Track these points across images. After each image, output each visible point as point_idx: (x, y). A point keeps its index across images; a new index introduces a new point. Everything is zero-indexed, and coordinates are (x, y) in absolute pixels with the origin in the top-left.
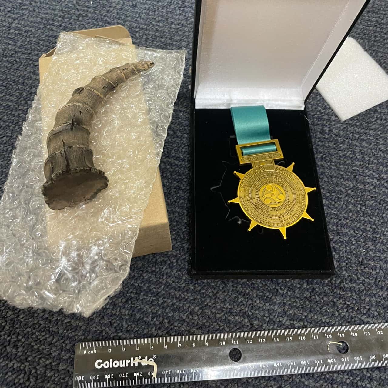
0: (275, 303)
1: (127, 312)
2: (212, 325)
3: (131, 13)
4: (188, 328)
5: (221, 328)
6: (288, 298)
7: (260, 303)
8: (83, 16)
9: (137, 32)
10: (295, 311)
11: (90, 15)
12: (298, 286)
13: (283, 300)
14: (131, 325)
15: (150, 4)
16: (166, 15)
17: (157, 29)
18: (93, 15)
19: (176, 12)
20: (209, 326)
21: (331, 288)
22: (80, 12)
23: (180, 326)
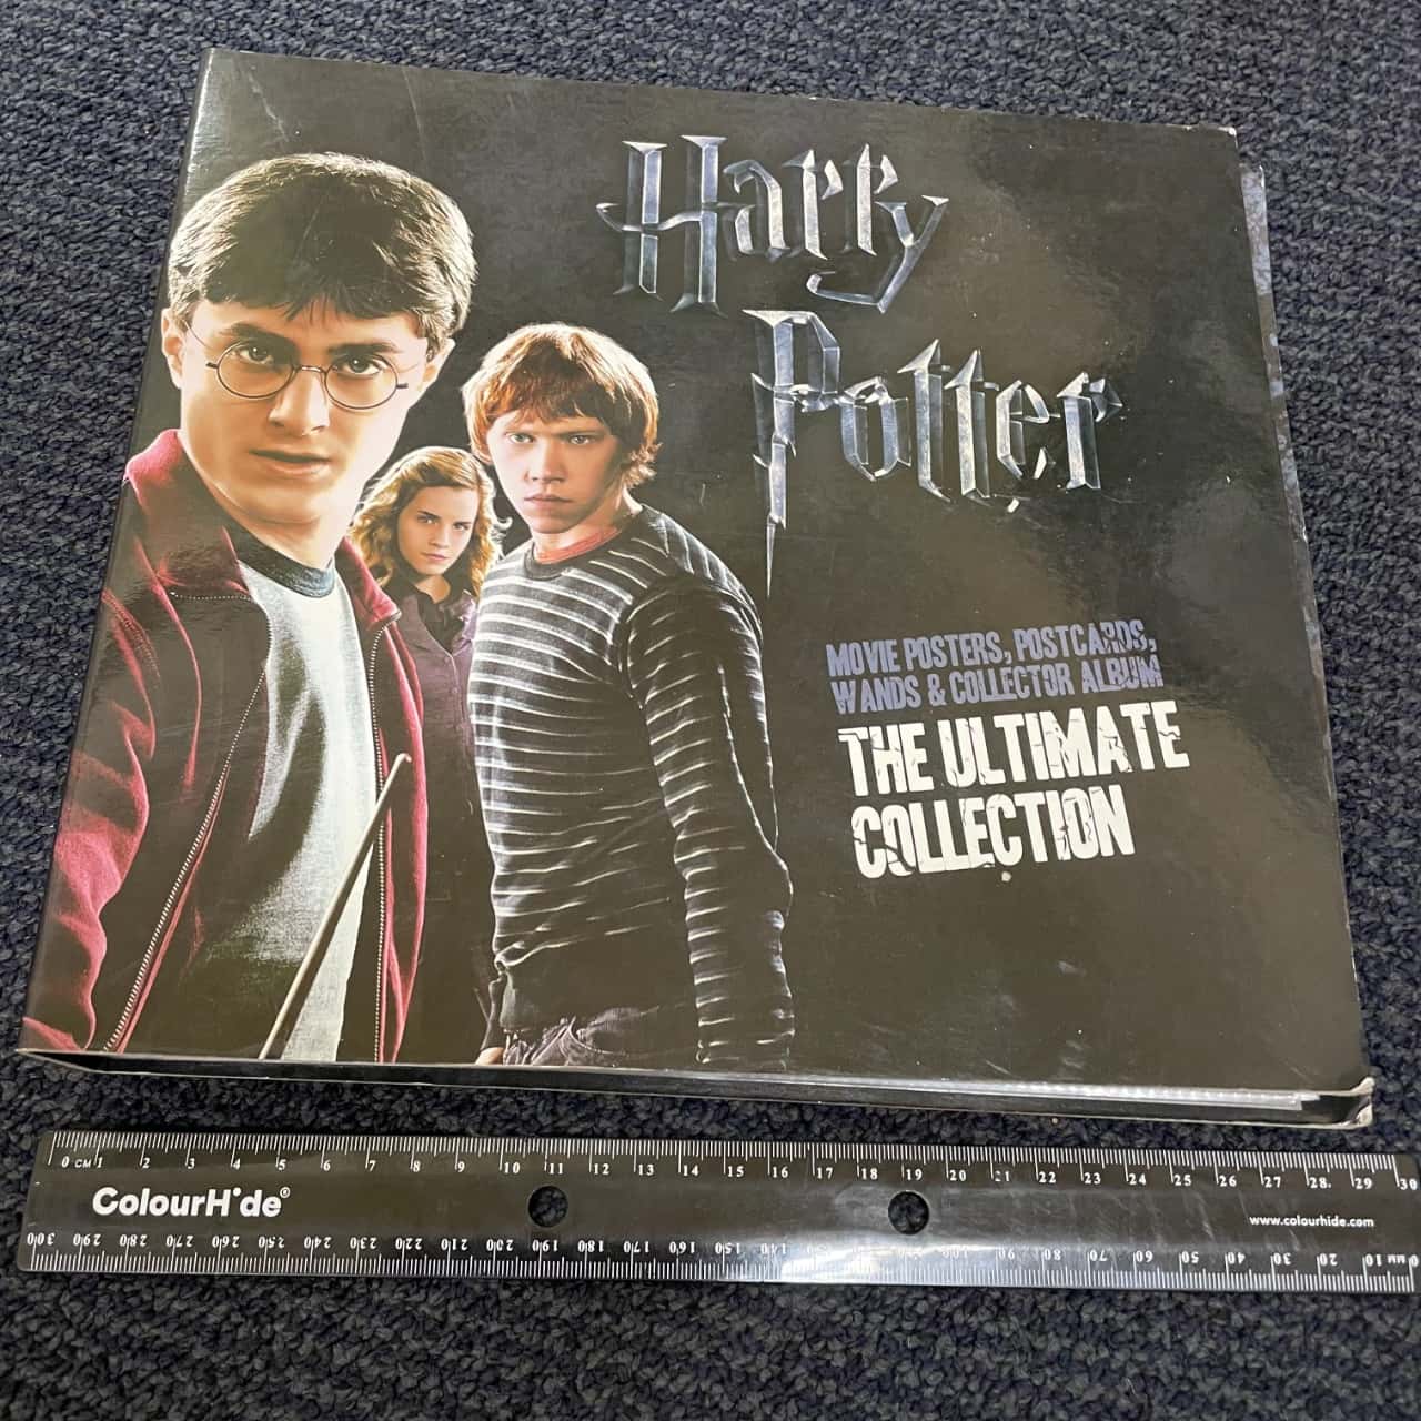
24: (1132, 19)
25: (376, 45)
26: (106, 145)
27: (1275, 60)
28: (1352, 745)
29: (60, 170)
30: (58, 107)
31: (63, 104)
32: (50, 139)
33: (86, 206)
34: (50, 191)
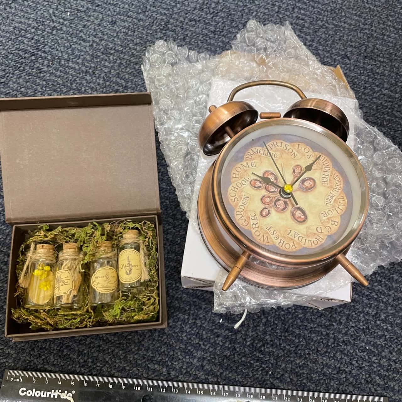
0: (195, 357)
1: (55, 347)
2: (132, 369)
3: (108, 31)
4: (109, 370)
5: (140, 374)
6: (208, 354)
7: (181, 355)
8: (57, 29)
9: (112, 54)
10: (212, 367)
11: (64, 29)
12: (221, 343)
13: (204, 355)
14: (57, 359)
15: (130, 22)
16: (145, 37)
17: (133, 53)
18: (68, 29)
19: (156, 35)
20: (129, 370)
21: (251, 349)
22: (55, 24)
23: (102, 367)
24: (338, 55)
25: (119, 43)
26: (38, 67)
27: (377, 71)
28: (381, 281)
29: (25, 74)
30: (25, 54)
31: (26, 53)
32: (22, 64)
33: (32, 86)
34: (21, 80)
